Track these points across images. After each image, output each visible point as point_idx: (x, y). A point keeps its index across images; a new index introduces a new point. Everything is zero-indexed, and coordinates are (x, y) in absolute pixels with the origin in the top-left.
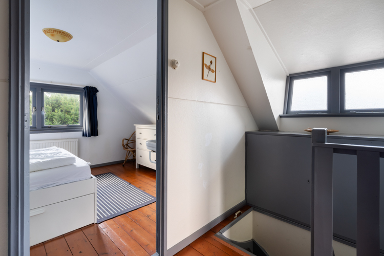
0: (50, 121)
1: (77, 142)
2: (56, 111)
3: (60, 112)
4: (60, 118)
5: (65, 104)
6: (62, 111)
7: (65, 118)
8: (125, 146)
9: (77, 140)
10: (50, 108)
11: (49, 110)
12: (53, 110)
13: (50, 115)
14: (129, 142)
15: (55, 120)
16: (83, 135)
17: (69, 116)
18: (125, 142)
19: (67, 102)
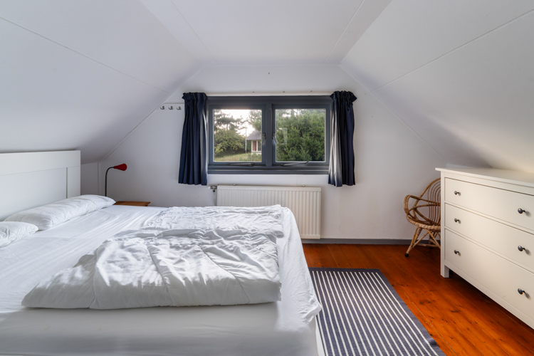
0: (297, 149)
1: (319, 194)
2: (304, 136)
3: (308, 138)
4: (309, 144)
5: (314, 124)
6: (311, 135)
7: (314, 146)
8: (412, 213)
9: (319, 189)
10: (298, 131)
11: (296, 135)
12: (301, 135)
13: (298, 141)
14: (421, 203)
15: (302, 148)
16: (330, 182)
17: (319, 143)
18: (412, 202)
19: (317, 122)
